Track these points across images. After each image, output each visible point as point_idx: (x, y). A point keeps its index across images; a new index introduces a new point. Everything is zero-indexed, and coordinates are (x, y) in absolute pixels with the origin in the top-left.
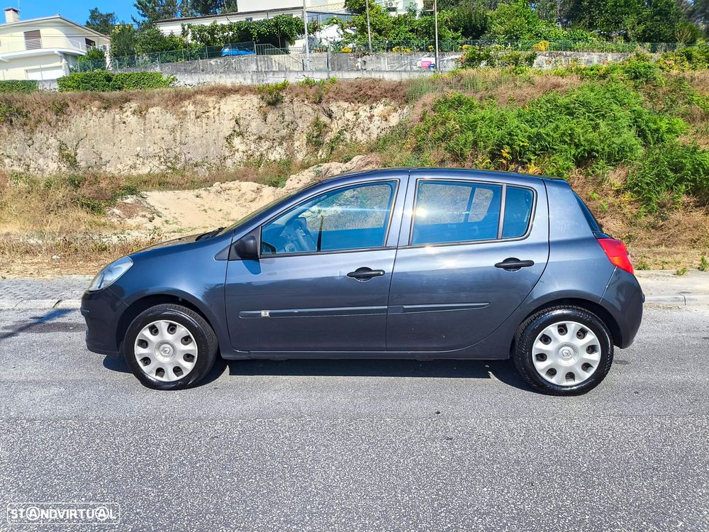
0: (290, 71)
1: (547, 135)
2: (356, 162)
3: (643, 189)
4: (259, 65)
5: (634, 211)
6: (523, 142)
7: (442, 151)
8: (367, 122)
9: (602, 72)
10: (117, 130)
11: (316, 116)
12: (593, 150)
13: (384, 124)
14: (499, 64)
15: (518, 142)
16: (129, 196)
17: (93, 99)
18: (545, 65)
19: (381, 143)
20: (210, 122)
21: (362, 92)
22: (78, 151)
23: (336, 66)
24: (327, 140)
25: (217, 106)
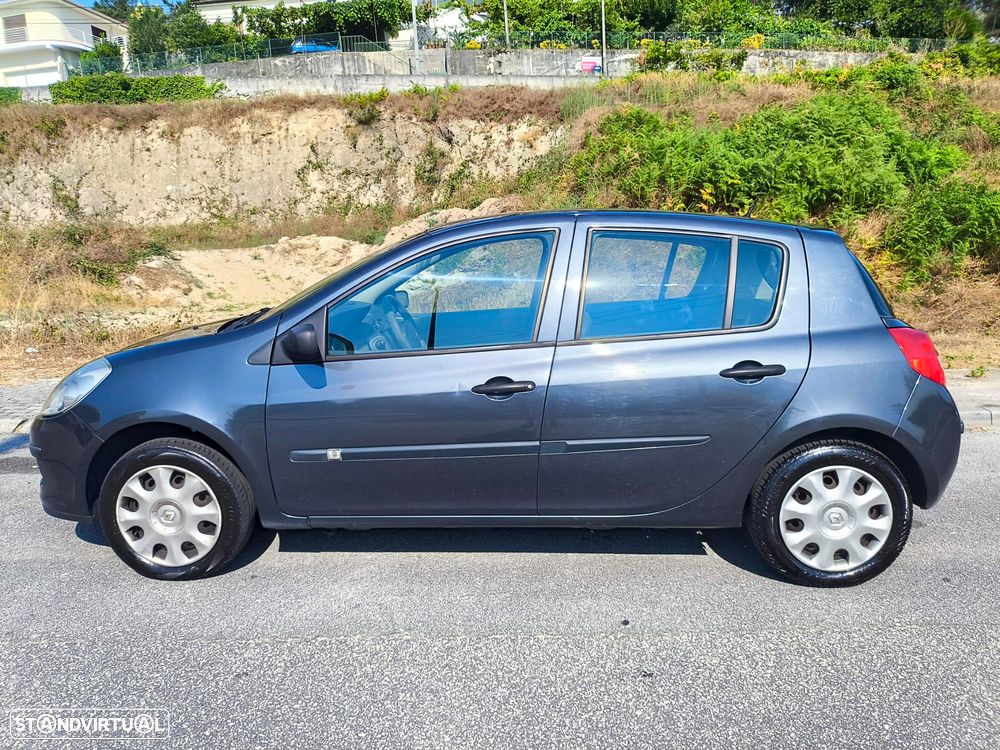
0: (391, 76)
1: (768, 168)
2: (489, 207)
3: (908, 247)
4: (346, 66)
5: (895, 280)
6: (732, 178)
7: (614, 192)
8: (504, 149)
9: (842, 78)
10: (137, 160)
11: (429, 140)
12: (834, 191)
13: (528, 153)
14: (693, 67)
15: (726, 179)
16: (154, 257)
17: (102, 115)
18: (760, 69)
19: (524, 180)
20: (274, 148)
21: (496, 106)
22: (80, 192)
23: (458, 69)
24: (445, 175)
25: (284, 125)
